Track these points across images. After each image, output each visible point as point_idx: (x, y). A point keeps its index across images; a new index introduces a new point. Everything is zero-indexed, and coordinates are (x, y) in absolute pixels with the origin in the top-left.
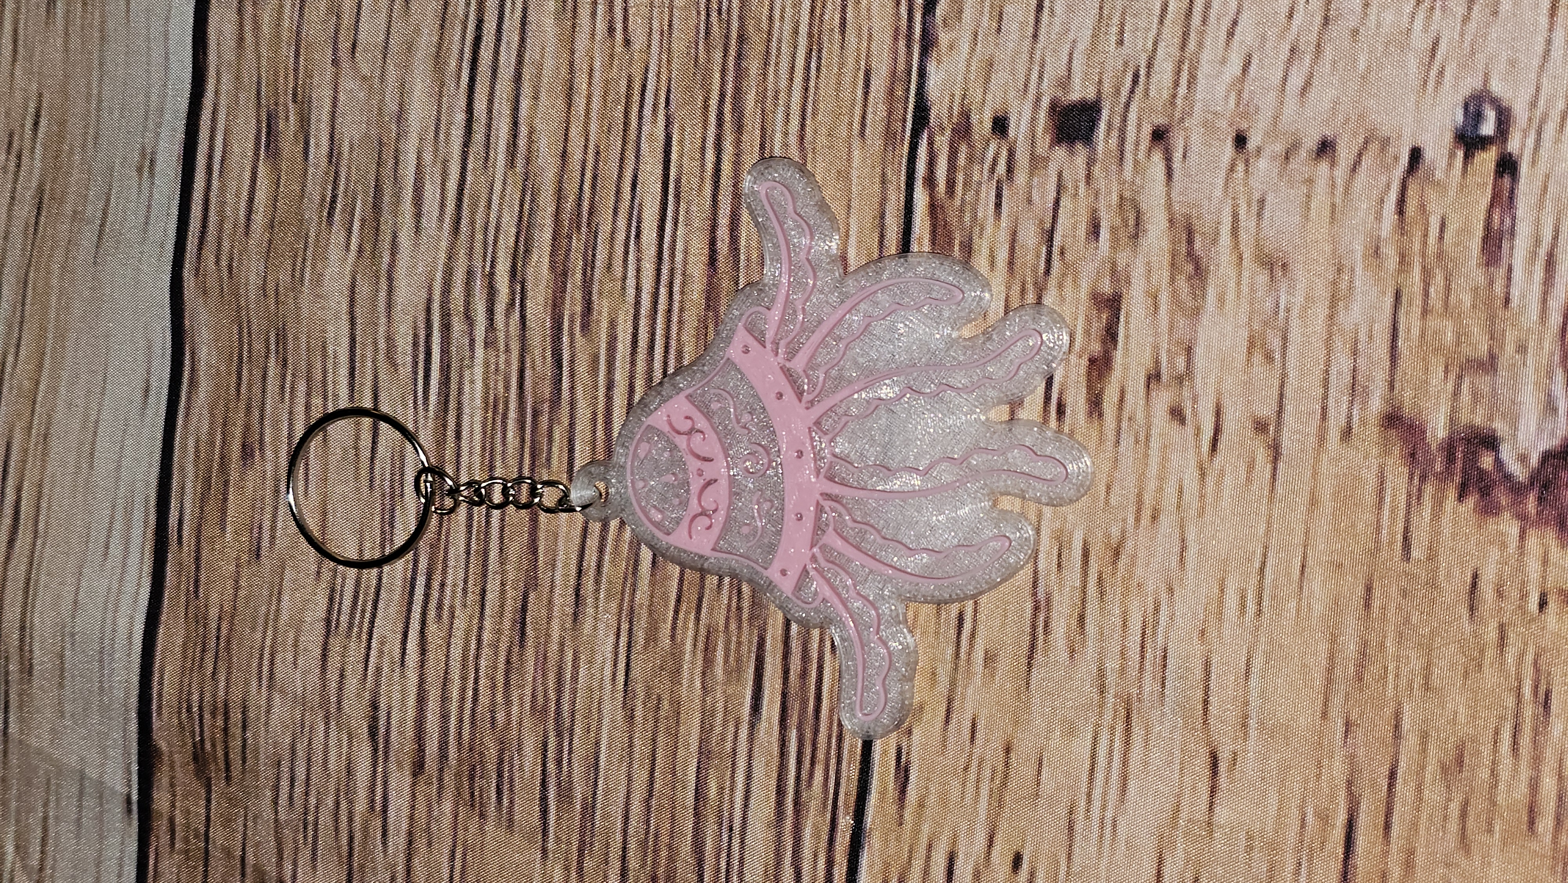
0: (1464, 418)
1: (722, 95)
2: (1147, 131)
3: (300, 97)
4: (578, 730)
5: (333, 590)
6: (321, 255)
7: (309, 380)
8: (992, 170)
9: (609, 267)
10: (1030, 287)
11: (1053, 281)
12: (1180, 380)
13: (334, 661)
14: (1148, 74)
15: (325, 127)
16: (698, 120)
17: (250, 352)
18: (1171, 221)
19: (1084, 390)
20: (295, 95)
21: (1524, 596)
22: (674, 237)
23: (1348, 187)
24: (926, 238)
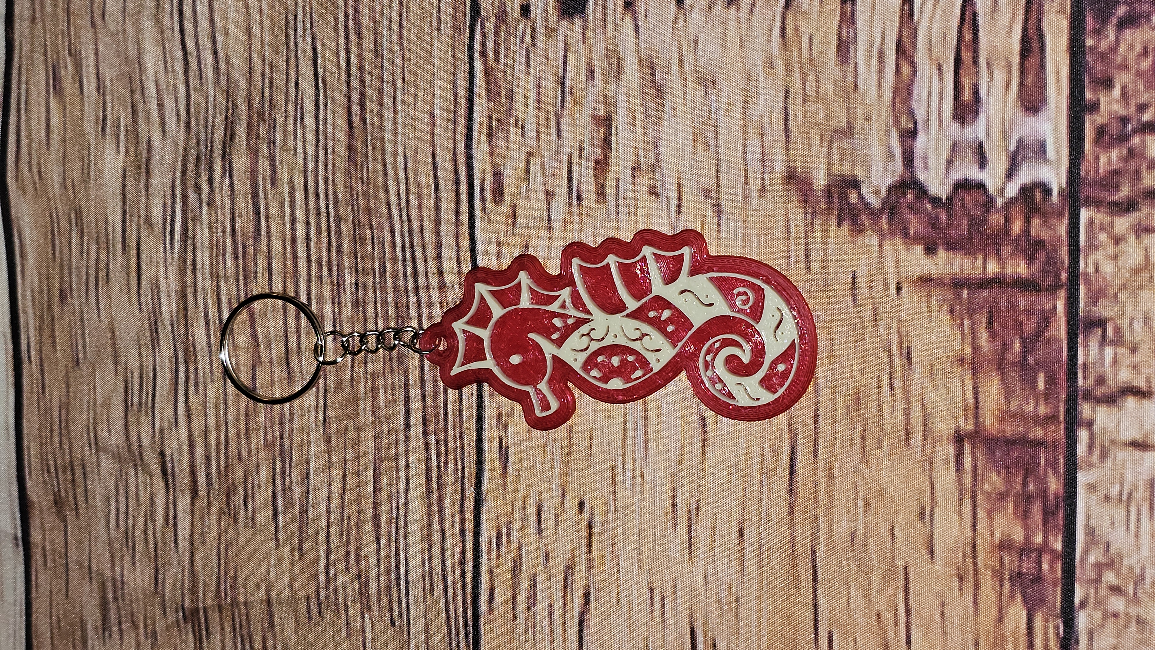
0: (835, 170)
1: (346, 16)
2: (620, 3)
3: (73, 52)
5: (126, 382)
6: (100, 157)
7: (98, 243)
8: (522, 42)
9: (285, 141)
10: (552, 117)
11: (567, 112)
12: (653, 168)
13: (132, 428)
15: (92, 70)
17: (59, 228)
18: (640, 62)
19: (593, 183)
20: (70, 51)
21: (886, 286)
22: (325, 115)
23: (749, 22)
24: (484, 92)
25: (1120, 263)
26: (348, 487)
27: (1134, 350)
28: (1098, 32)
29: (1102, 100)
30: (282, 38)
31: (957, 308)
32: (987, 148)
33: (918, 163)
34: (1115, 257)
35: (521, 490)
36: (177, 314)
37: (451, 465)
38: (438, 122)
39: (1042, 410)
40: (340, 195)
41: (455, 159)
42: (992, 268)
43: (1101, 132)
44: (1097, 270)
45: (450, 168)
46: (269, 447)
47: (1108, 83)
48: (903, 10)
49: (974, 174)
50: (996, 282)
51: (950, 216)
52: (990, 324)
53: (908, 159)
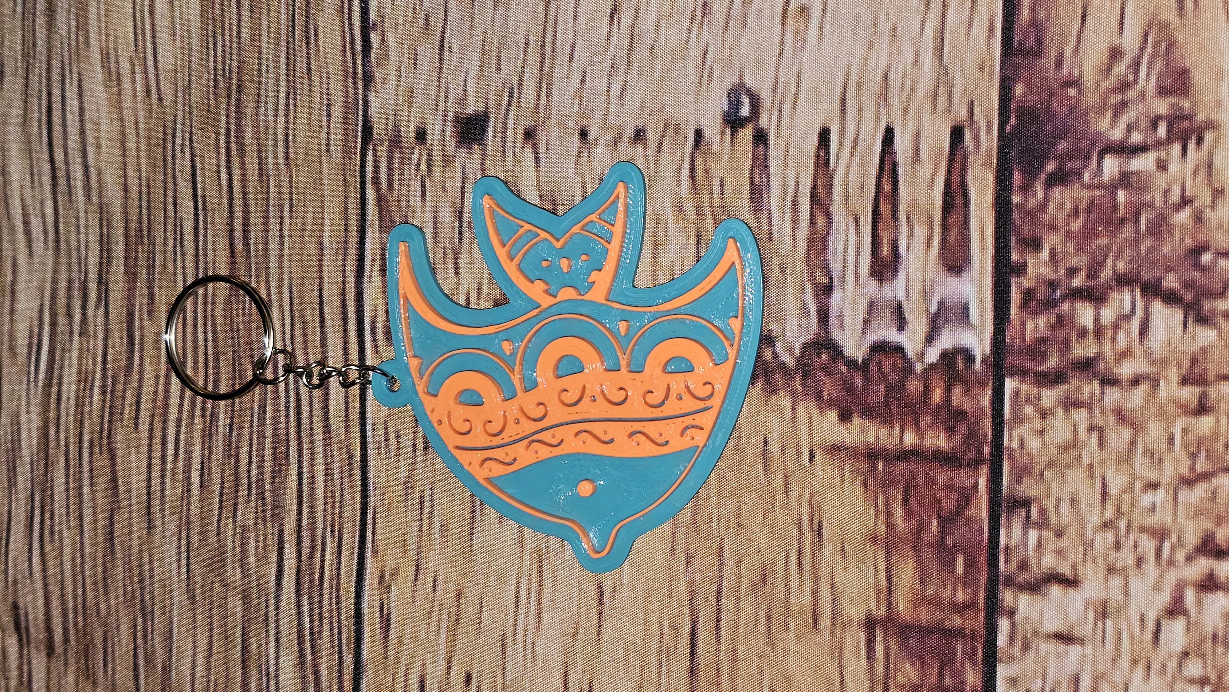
2: (520, 132)
4: (157, 611)
8: (417, 170)
9: (165, 267)
10: (449, 252)
11: (464, 247)
14: (520, 92)
16: (213, 153)
18: (541, 197)
21: (799, 453)
22: (205, 240)
23: (657, 162)
24: (377, 223)
25: (1047, 438)
26: (215, 649)
27: (1059, 534)
28: (1026, 188)
29: (1030, 262)
30: (160, 155)
31: (871, 481)
32: (906, 309)
33: (833, 321)
34: (1041, 433)
35: (404, 660)
36: (38, 451)
37: (326, 629)
38: (326, 252)
39: (961, 596)
40: (219, 326)
41: (343, 293)
42: (910, 439)
43: (1028, 295)
44: (1022, 445)
45: (337, 303)
46: (130, 601)
47: (1035, 245)
48: (818, 156)
49: (892, 336)
50: (913, 455)
51: (867, 379)
52: (906, 501)
53: (824, 317)
